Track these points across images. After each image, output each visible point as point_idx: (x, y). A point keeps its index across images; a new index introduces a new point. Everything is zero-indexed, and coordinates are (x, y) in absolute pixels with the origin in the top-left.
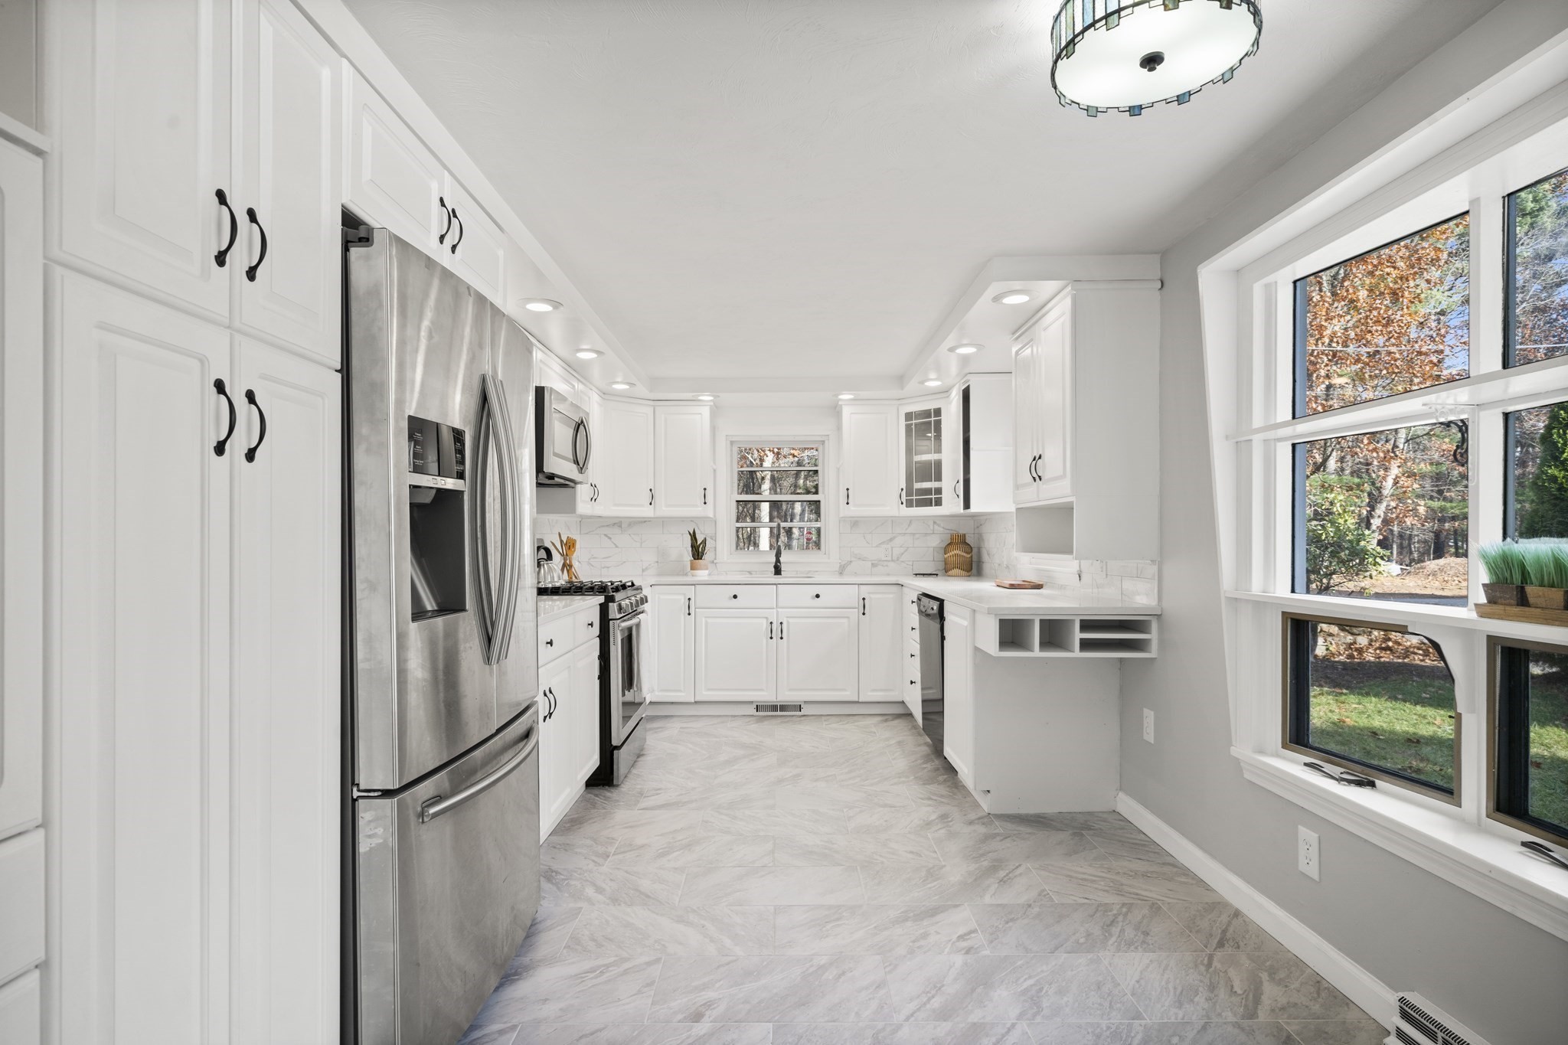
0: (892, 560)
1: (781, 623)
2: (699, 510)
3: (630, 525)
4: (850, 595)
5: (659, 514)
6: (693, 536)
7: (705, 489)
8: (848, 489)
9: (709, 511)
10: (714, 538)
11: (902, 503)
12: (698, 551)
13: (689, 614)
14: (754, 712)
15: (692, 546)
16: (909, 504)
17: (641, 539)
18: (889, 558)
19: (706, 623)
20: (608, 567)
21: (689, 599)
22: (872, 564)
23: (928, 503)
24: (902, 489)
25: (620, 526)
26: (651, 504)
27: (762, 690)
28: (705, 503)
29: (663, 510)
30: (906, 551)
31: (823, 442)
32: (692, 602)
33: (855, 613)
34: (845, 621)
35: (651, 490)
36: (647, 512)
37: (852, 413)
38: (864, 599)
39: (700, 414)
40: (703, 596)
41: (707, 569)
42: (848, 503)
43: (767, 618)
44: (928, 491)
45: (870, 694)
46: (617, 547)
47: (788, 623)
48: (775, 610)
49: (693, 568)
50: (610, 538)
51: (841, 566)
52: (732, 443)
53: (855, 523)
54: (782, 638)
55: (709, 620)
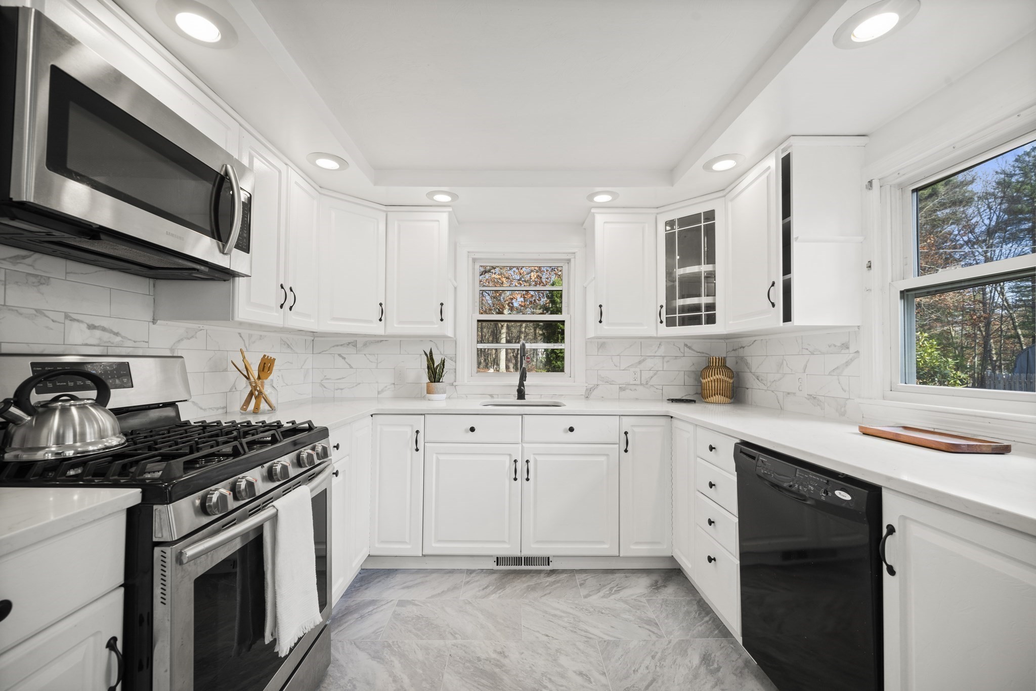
0: (641, 384)
1: (527, 461)
2: (435, 328)
3: (365, 345)
4: (610, 429)
5: (390, 331)
6: (430, 358)
7: (442, 304)
8: (600, 306)
9: (447, 329)
10: (454, 359)
11: (661, 322)
12: (435, 373)
13: (417, 450)
14: (493, 566)
15: (428, 368)
16: (670, 323)
17: (377, 360)
18: (638, 382)
19: (438, 460)
20: (342, 389)
21: (417, 432)
22: (620, 388)
23: (696, 321)
24: (662, 307)
25: (355, 346)
26: (380, 320)
27: (504, 542)
28: (442, 320)
29: (395, 326)
30: (655, 374)
31: (569, 261)
32: (421, 435)
33: (615, 450)
34: (603, 459)
35: (381, 304)
36: (377, 329)
37: (605, 223)
38: (626, 433)
39: (438, 221)
40: (434, 428)
41: (444, 392)
42: (600, 322)
43: (510, 455)
44: (697, 308)
45: (633, 547)
46: (351, 367)
47: (536, 461)
48: (520, 446)
49: (429, 392)
50: (344, 358)
51: (587, 390)
52: (474, 260)
53: (602, 344)
54: (528, 479)
55: (441, 457)
